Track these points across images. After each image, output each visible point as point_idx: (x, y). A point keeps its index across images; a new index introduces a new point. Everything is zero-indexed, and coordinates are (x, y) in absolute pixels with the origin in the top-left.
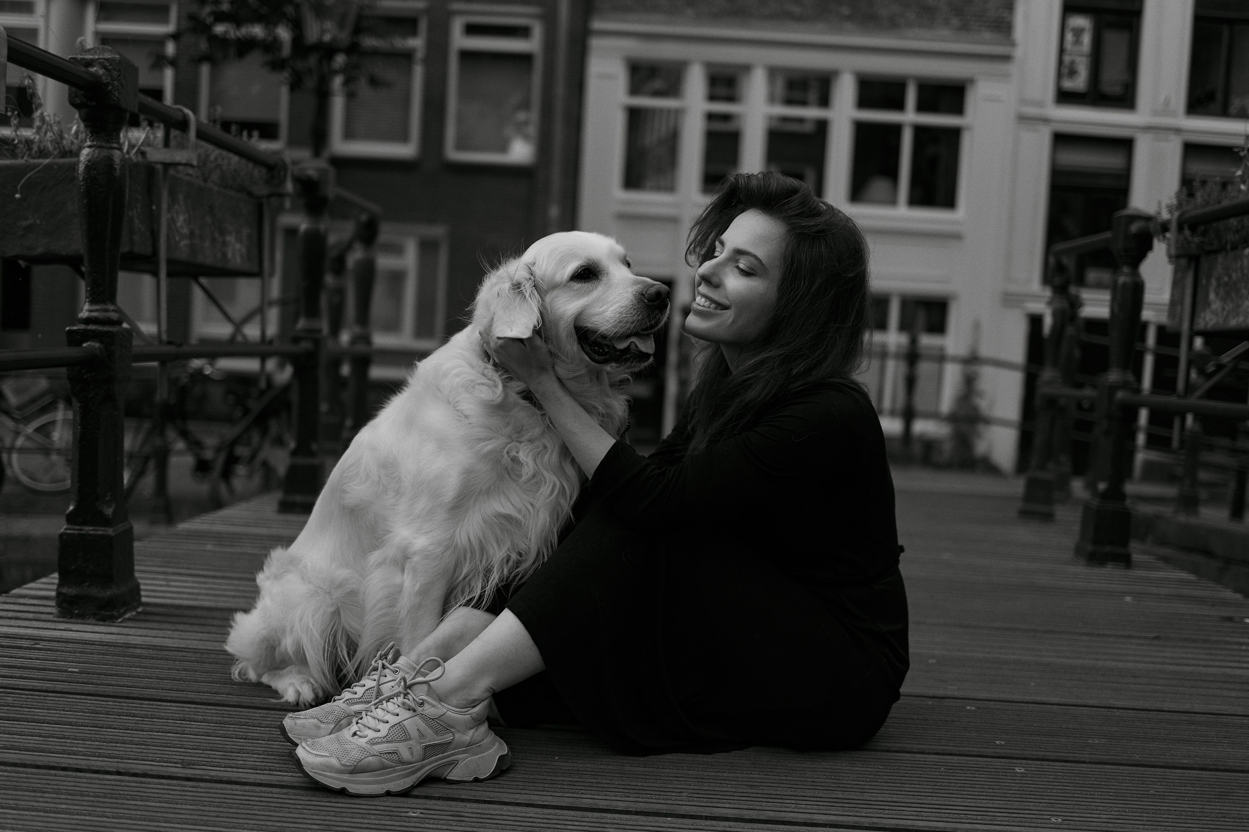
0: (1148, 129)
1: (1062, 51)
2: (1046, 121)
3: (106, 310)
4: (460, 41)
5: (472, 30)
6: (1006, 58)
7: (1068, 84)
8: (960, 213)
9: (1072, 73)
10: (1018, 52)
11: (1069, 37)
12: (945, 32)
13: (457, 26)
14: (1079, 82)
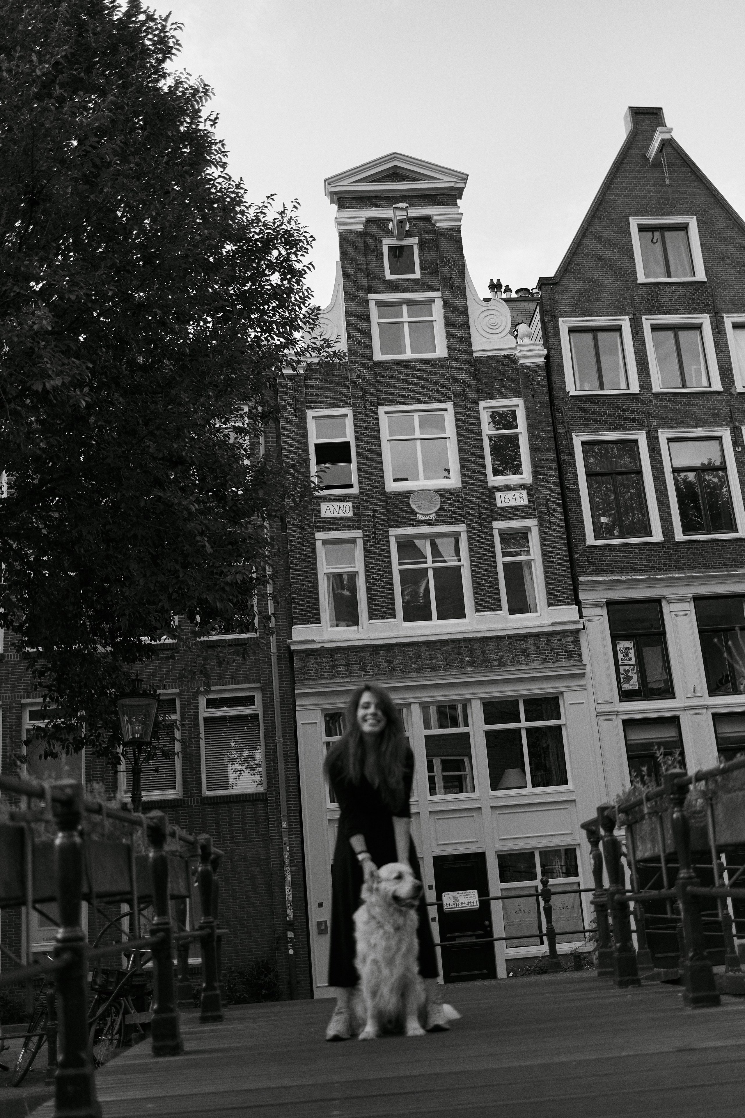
0: (686, 709)
1: (617, 666)
2: (617, 713)
3: (164, 919)
4: (204, 712)
5: (212, 703)
6: (583, 675)
7: (625, 687)
8: (570, 786)
9: (628, 679)
10: (588, 670)
11: (620, 656)
12: (537, 665)
13: (202, 702)
14: (634, 684)
